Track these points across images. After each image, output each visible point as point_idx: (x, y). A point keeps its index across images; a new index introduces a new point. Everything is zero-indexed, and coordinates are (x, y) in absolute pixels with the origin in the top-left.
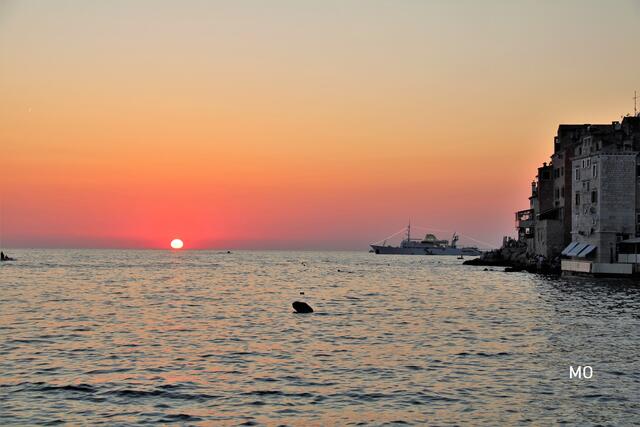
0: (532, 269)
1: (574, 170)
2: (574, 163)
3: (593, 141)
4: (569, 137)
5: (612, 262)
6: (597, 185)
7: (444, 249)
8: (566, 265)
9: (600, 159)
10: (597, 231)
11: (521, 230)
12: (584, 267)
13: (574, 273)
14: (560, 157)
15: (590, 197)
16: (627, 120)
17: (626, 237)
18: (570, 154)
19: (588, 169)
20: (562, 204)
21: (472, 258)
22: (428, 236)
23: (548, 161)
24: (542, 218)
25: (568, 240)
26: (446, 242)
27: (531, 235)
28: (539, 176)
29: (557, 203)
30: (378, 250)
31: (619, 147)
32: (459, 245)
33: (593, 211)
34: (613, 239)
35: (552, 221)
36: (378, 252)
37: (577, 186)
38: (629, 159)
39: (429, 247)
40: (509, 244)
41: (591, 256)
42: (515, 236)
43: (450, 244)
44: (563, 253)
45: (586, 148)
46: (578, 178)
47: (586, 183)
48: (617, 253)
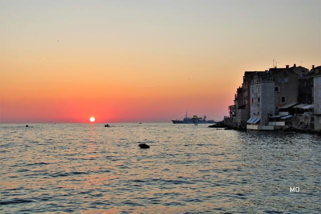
0: (235, 129)
1: (251, 89)
2: (251, 87)
3: (258, 78)
4: (249, 77)
5: (266, 125)
6: (260, 95)
7: (201, 121)
8: (249, 127)
9: (260, 85)
10: (260, 113)
11: (231, 113)
12: (256, 127)
13: (252, 130)
14: (246, 84)
15: (257, 99)
16: (271, 69)
17: (271, 115)
18: (249, 83)
19: (257, 90)
20: (247, 103)
21: (212, 124)
22: (194, 116)
23: (241, 86)
24: (239, 108)
25: (249, 117)
26: (201, 118)
27: (235, 115)
28: (237, 92)
29: (245, 102)
30: (174, 122)
31: (268, 80)
32: (207, 119)
33: (258, 105)
34: (267, 116)
35: (242, 109)
36: (174, 123)
37: (252, 96)
38: (272, 85)
39: (195, 121)
40: (226, 119)
41: (258, 123)
42: (228, 115)
43: (203, 119)
44: (248, 122)
45: (255, 81)
46: (253, 92)
47: (256, 94)
48: (268, 122)
